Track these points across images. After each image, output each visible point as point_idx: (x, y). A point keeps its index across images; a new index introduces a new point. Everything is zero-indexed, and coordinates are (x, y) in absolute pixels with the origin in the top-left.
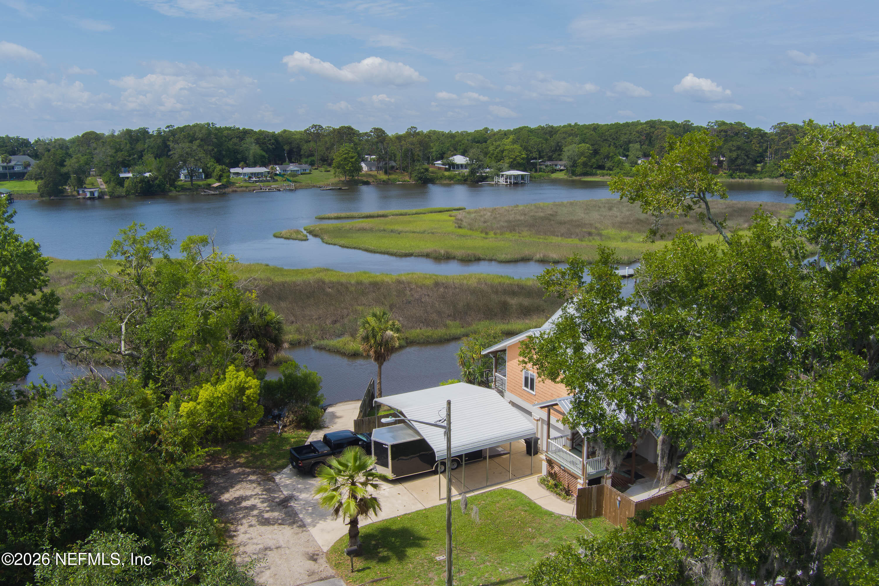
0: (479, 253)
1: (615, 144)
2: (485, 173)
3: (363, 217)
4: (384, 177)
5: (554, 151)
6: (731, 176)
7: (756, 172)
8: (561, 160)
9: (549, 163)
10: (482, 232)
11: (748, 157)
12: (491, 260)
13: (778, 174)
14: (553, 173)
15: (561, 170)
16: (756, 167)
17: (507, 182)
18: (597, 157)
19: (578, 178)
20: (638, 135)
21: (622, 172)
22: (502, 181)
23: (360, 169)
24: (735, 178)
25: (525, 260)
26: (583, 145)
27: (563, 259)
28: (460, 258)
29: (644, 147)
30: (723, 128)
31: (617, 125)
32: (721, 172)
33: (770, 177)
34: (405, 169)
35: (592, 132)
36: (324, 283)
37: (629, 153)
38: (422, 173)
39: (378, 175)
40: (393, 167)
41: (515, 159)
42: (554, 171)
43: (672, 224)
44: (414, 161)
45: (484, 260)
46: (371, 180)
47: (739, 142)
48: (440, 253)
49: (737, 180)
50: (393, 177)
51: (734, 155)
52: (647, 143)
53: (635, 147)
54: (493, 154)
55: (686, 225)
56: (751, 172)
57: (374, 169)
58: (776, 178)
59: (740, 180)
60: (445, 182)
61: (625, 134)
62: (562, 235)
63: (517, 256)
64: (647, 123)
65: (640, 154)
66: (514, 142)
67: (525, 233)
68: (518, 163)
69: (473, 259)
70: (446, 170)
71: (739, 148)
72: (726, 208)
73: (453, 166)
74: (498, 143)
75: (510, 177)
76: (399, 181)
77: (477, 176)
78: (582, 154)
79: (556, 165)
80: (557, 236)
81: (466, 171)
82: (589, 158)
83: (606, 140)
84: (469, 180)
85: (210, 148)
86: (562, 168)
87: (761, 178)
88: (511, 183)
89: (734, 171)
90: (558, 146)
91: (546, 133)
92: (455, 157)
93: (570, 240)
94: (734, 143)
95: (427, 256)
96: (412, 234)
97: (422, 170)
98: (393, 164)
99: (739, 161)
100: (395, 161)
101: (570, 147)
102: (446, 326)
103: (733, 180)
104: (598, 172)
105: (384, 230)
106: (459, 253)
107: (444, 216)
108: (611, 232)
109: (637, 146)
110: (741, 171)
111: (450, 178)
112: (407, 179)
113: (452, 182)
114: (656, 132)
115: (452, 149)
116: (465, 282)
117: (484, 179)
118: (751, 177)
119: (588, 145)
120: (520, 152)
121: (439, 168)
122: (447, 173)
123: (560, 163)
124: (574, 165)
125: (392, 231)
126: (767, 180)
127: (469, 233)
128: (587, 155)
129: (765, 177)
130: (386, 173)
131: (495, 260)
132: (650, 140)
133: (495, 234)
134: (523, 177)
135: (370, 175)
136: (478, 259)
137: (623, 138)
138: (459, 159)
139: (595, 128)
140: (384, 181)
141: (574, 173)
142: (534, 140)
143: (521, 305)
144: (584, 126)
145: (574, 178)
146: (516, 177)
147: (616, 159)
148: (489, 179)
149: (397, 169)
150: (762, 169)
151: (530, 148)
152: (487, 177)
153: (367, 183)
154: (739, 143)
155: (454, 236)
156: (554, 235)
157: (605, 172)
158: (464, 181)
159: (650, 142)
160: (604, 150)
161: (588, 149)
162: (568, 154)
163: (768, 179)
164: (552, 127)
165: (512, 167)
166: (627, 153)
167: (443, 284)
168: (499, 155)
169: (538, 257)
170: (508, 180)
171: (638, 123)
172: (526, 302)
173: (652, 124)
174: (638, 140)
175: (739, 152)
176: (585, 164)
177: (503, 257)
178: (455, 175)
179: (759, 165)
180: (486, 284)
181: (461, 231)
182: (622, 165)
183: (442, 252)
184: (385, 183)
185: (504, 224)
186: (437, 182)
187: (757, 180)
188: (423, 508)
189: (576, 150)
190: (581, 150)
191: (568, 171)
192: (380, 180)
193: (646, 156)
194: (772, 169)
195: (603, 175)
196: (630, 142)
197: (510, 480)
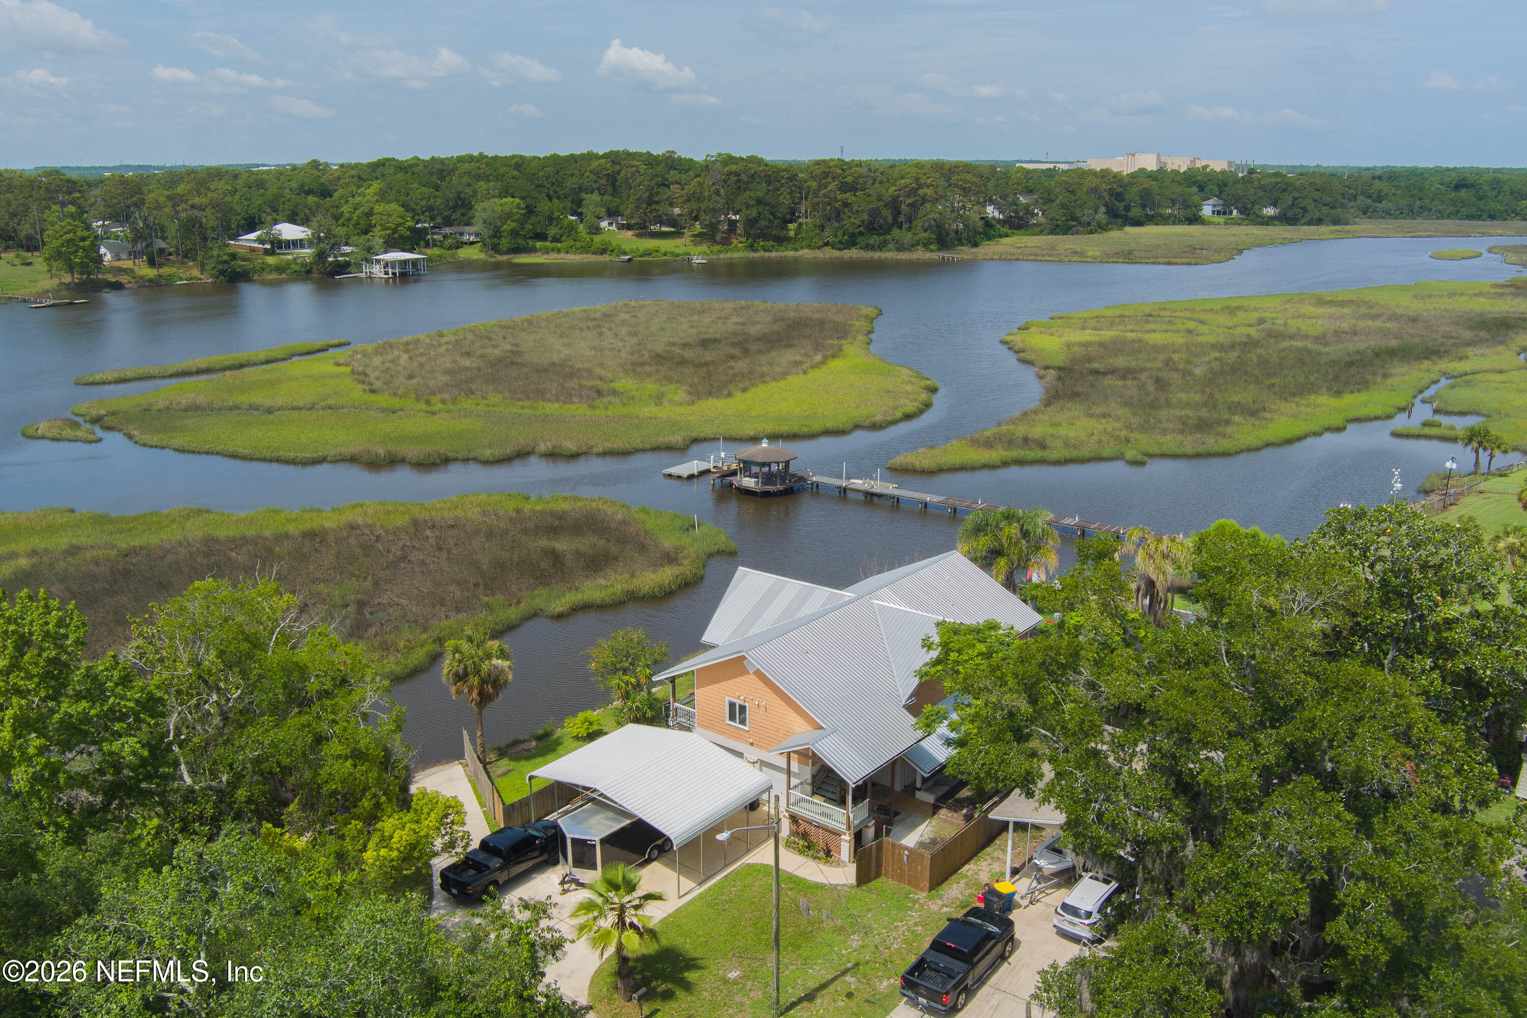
0: (444, 448)
1: (555, 192)
2: (343, 255)
3: (171, 376)
4: (149, 272)
5: (455, 208)
6: (751, 248)
7: (788, 239)
8: (468, 224)
9: (447, 230)
10: (418, 399)
11: (775, 217)
12: (466, 460)
13: (821, 243)
14: (457, 248)
15: (472, 243)
16: (788, 230)
17: (387, 273)
18: (533, 219)
19: (504, 258)
20: (593, 177)
21: (578, 244)
22: (377, 271)
23: (100, 258)
24: (758, 251)
25: (522, 455)
26: (509, 199)
27: (584, 449)
28: (415, 460)
29: (606, 197)
30: (733, 168)
31: (555, 157)
32: (735, 241)
33: (809, 247)
34: (187, 255)
35: (515, 173)
36: (217, 541)
37: (584, 211)
38: (226, 262)
39: (136, 269)
40: (162, 251)
41: (395, 231)
42: (460, 245)
43: (713, 362)
44: (205, 239)
45: (455, 460)
46: (124, 279)
47: (760, 190)
48: (377, 455)
49: (761, 254)
50: (166, 271)
51: (753, 213)
52: (610, 190)
53: (591, 199)
54: (349, 220)
55: (732, 363)
56: (781, 240)
57: (124, 256)
58: (819, 248)
59: (767, 254)
60: (271, 277)
61: (572, 175)
62: (557, 399)
63: (509, 451)
64: (605, 156)
65: (602, 211)
66: (383, 196)
67: (494, 398)
68: (402, 237)
69: (438, 461)
70: (267, 252)
71: (759, 201)
72: (775, 322)
73: (278, 245)
74: (358, 199)
75: (393, 264)
76: (181, 279)
77: (331, 263)
78: (509, 216)
79: (462, 234)
80: (549, 400)
81: (307, 253)
82: (522, 222)
83: (541, 186)
84: (314, 270)
86: (472, 238)
87: (796, 250)
88: (394, 274)
89: (756, 237)
90: (459, 198)
91: (431, 174)
92: (278, 227)
93: (573, 407)
94: (752, 194)
95: (353, 460)
96: (295, 414)
97: (226, 258)
98: (162, 244)
99: (763, 223)
100: (164, 239)
101: (486, 204)
102: (488, 607)
103: (753, 255)
104: (539, 244)
105: (237, 407)
106: (413, 451)
107: (323, 365)
108: (625, 383)
109: (595, 197)
110: (765, 237)
111: (280, 269)
112: (196, 273)
113: (284, 276)
114: (623, 173)
115: (268, 210)
116: (460, 513)
117: (343, 268)
118: (781, 248)
119: (517, 200)
120: (402, 217)
121: (253, 250)
122: (271, 260)
123: (467, 229)
124: (497, 233)
125: (253, 407)
126: (806, 253)
127: (396, 402)
128: (516, 217)
129: (802, 248)
130: (152, 263)
131: (475, 459)
132: (614, 185)
133: (443, 402)
134: (415, 263)
135: (120, 270)
136: (446, 461)
137: (571, 183)
138: (288, 231)
139: (519, 163)
140: (151, 280)
141: (495, 248)
142: (418, 191)
143: (579, 554)
144: (496, 158)
145: (500, 258)
146: (404, 263)
147: (565, 223)
148: (352, 269)
149: (170, 254)
150: (796, 235)
151: (413, 205)
152: (347, 265)
153: (117, 286)
154: (759, 194)
155: (372, 413)
156: (544, 400)
157: (548, 244)
158: (305, 273)
159: (615, 190)
160: (544, 206)
161: (518, 208)
162: (484, 216)
163: (806, 251)
164: (442, 162)
165: (391, 244)
166: (580, 210)
167: (425, 521)
168: (362, 222)
169: (542, 447)
170: (390, 271)
171: (590, 157)
172: (581, 545)
173: (614, 158)
174: (595, 186)
175: (761, 208)
176: (514, 233)
177: (487, 453)
178: (288, 263)
179: (791, 226)
180: (496, 515)
181: (383, 400)
182: (577, 232)
183: (381, 452)
184: (155, 285)
185: (446, 379)
186: (256, 277)
187: (791, 254)
188: (665, 915)
189: (498, 209)
190: (507, 209)
191: (484, 244)
192: (141, 278)
193: (612, 214)
194: (812, 234)
195: (547, 251)
196: (581, 189)
197: (748, 851)
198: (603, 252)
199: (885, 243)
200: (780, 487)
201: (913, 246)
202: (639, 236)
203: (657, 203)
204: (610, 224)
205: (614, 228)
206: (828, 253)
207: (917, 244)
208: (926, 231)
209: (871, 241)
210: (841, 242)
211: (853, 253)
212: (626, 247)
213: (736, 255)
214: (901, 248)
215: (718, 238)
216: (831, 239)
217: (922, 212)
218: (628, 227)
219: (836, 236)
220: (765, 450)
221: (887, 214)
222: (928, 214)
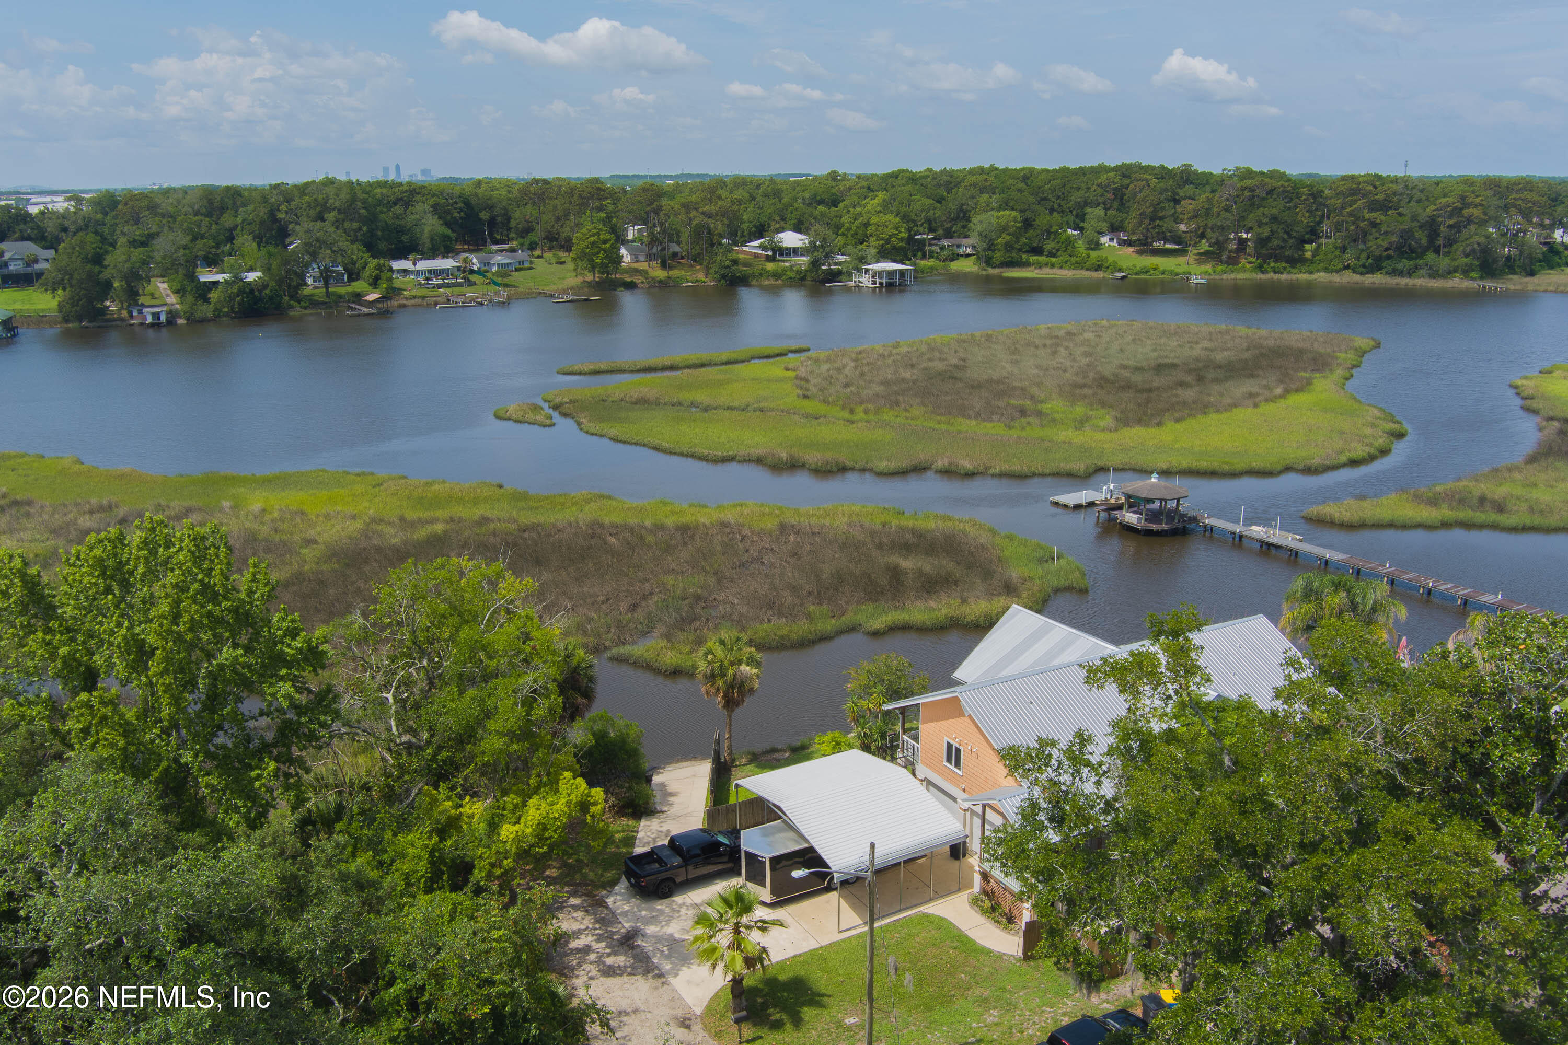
0: (844, 457)
1: (1060, 206)
2: (836, 264)
3: (639, 371)
4: (660, 274)
5: (955, 220)
6: (1260, 269)
7: (1303, 261)
8: (966, 237)
9: (945, 242)
10: (843, 408)
11: (1290, 236)
12: (863, 470)
13: (1341, 266)
14: (952, 260)
15: (968, 256)
16: (1304, 251)
17: (874, 283)
18: (1030, 233)
19: (996, 271)
20: (1100, 190)
21: (1073, 260)
22: (866, 281)
23: (619, 259)
24: (1267, 272)
25: (919, 469)
26: (1007, 212)
27: (981, 468)
28: (813, 466)
29: (1112, 212)
30: (1248, 183)
31: (1064, 170)
32: (1243, 261)
33: (1326, 270)
34: (697, 259)
35: (1022, 185)
36: (602, 526)
37: (1086, 225)
38: (728, 267)
39: (650, 270)
40: (675, 255)
41: (888, 241)
42: (955, 257)
43: (1158, 388)
44: (712, 245)
45: (852, 469)
46: (638, 279)
47: (1275, 207)
48: (780, 459)
49: (1271, 276)
50: (675, 273)
51: (1266, 232)
52: (1116, 204)
53: (1095, 214)
54: (849, 229)
55: (1180, 391)
56: (1295, 262)
57: (642, 258)
58: (1337, 272)
59: (1276, 276)
60: (767, 283)
61: (1078, 189)
62: (977, 416)
63: (905, 464)
64: (1116, 169)
65: (1104, 226)
66: (885, 207)
67: (917, 411)
68: (894, 248)
69: (834, 469)
70: (768, 259)
71: (1274, 219)
72: (1248, 349)
73: (779, 252)
74: (858, 209)
75: (879, 274)
76: (687, 281)
77: (824, 271)
78: (1004, 229)
79: (959, 246)
80: (969, 417)
81: (803, 261)
82: (1017, 236)
83: (1045, 199)
84: (808, 278)
85: (355, 225)
86: (969, 251)
87: (1311, 273)
88: (881, 284)
89: (1266, 258)
90: (961, 210)
91: (939, 185)
92: (781, 235)
93: (989, 425)
94: (1266, 211)
95: (759, 461)
96: (727, 413)
97: (728, 263)
98: (675, 248)
99: (1275, 242)
100: (678, 243)
101: (983, 217)
102: (809, 617)
103: (1263, 277)
104: (1033, 258)
105: (680, 404)
106: (813, 457)
107: (774, 369)
108: (1055, 405)
109: (1100, 211)
110: (1277, 259)
111: (776, 275)
112: (701, 276)
113: (780, 282)
114: (1132, 186)
115: (777, 219)
116: (827, 522)
117: (834, 276)
118: (1294, 271)
119: (1014, 213)
120: (897, 228)
121: (756, 256)
122: (770, 266)
123: (964, 241)
124: (991, 247)
125: (692, 404)
126: (1321, 277)
127: (822, 409)
128: (1012, 230)
129: (1318, 271)
130: (664, 265)
131: (871, 470)
132: (1122, 199)
133: (866, 412)
134: (902, 273)
135: (637, 271)
136: (843, 469)
137: (1076, 197)
138: (790, 239)
139: (1027, 176)
140: (661, 281)
141: (989, 262)
142: (921, 202)
143: (921, 573)
144: (1006, 170)
145: (991, 271)
146: (891, 273)
147: (1063, 237)
148: (843, 278)
149: (682, 258)
150: (1314, 256)
151: (913, 216)
152: (839, 273)
153: (631, 286)
154: (1275, 211)
155: (796, 417)
156: (964, 416)
157: (1042, 259)
158: (799, 280)
159: (1122, 204)
160: (1043, 220)
161: (1015, 221)
162: (980, 228)
163: (1322, 274)
164: (951, 174)
165: (883, 254)
166: (1082, 225)
167: (793, 526)
168: (860, 232)
169: (941, 463)
170: (878, 280)
171: (1102, 169)
172: (928, 565)
173: (1126, 172)
174: (1101, 200)
175: (1275, 227)
176: (1008, 247)
177: (883, 465)
178: (785, 270)
179: (1307, 247)
180: (861, 526)
181: (810, 406)
182: (1074, 247)
183: (784, 456)
184: (663, 285)
185: (879, 389)
186: (754, 282)
187: (1304, 277)
188: (818, 946)
189: (994, 221)
190: (1003, 221)
191: (978, 258)
192: (653, 278)
193: (1114, 229)
194: (1330, 256)
195: (1040, 266)
196: (1086, 203)
197: (931, 900)
198: (1098, 268)
199: (1417, 267)
200: (1164, 526)
201: (1449, 273)
202: (1140, 253)
203: (1161, 218)
204: (1111, 240)
205: (1115, 244)
206: (1349, 278)
207: (1455, 271)
208: (1467, 256)
209: (1400, 266)
210: (1364, 266)
211: (1377, 279)
212: (1124, 264)
213: (1241, 276)
214: (1434, 274)
215: (1224, 257)
216: (1352, 262)
217: (1465, 233)
218: (1129, 243)
219: (1358, 259)
220: (1153, 485)
221: (1422, 237)
222: (1473, 237)
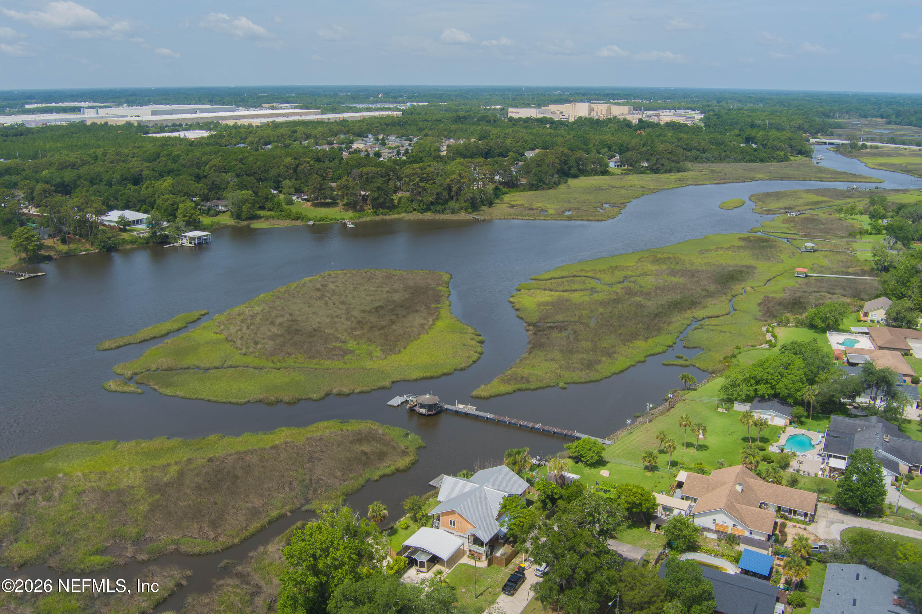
1: (265, 177)
5: (211, 189)
6: (376, 214)
7: (394, 207)
8: (221, 200)
9: (209, 204)
10: (267, 360)
13: (412, 210)
14: (217, 215)
15: (224, 212)
17: (191, 244)
19: (244, 223)
20: (285, 169)
21: (283, 213)
22: (186, 242)
24: (379, 215)
26: (245, 191)
29: (293, 181)
30: (364, 170)
32: (367, 209)
33: (406, 212)
34: (82, 236)
37: (281, 188)
38: (106, 242)
39: (56, 246)
41: (191, 217)
42: (218, 213)
43: (385, 326)
46: (52, 253)
47: (379, 182)
48: (271, 400)
49: (382, 217)
52: (295, 176)
53: (287, 183)
55: (394, 327)
56: (391, 208)
57: (46, 237)
58: (411, 213)
59: (384, 217)
60: (128, 247)
61: (273, 167)
62: (327, 357)
65: (293, 190)
67: (301, 358)
68: (194, 220)
70: (122, 229)
71: (379, 189)
73: (126, 224)
75: (194, 239)
76: (82, 251)
77: (158, 237)
78: (246, 201)
79: (217, 206)
80: (325, 359)
81: (145, 228)
82: (253, 204)
84: (150, 241)
86: (224, 209)
87: (399, 213)
88: (195, 244)
89: (378, 206)
90: (214, 184)
92: (122, 212)
93: (336, 363)
94: (375, 185)
96: (218, 372)
99: (381, 200)
101: (232, 193)
103: (377, 218)
104: (261, 213)
105: (190, 368)
107: (207, 333)
108: (353, 345)
109: (288, 181)
110: (382, 206)
111: (131, 241)
112: (88, 246)
113: (135, 246)
114: (301, 167)
117: (165, 239)
118: (391, 213)
119: (249, 191)
120: (194, 209)
121: (112, 228)
122: (125, 236)
123: (220, 202)
124: (239, 209)
125: (197, 368)
126: (404, 216)
127: (259, 362)
128: (250, 201)
129: (402, 213)
130: (63, 241)
132: (296, 172)
133: (279, 361)
134: (205, 237)
137: (273, 172)
140: (66, 253)
141: (239, 217)
142: (194, 186)
143: (373, 452)
145: (242, 223)
146: (200, 238)
148: (171, 240)
149: (71, 235)
150: (398, 204)
151: (191, 193)
153: (49, 259)
154: (379, 185)
155: (252, 370)
156: (322, 358)
157: (267, 213)
158: (145, 247)
159: (298, 176)
161: (252, 196)
163: (404, 214)
165: (191, 226)
168: (170, 209)
170: (193, 242)
172: (372, 448)
173: (295, 156)
174: (287, 174)
175: (380, 193)
176: (250, 210)
178: (135, 237)
179: (395, 199)
181: (252, 360)
184: (68, 256)
185: (272, 343)
186: (121, 248)
187: (396, 216)
189: (241, 197)
190: (245, 197)
191: (232, 213)
192: (60, 252)
193: (298, 191)
194: (407, 205)
195: (267, 218)
196: (279, 175)
197: (460, 560)
198: (298, 218)
199: (445, 209)
200: (435, 411)
201: (459, 210)
202: (315, 205)
203: (325, 189)
204: (298, 198)
205: (300, 200)
206: (416, 216)
207: (461, 209)
208: (465, 202)
209: (438, 209)
210: (422, 209)
211: (428, 216)
212: (310, 216)
213: (368, 219)
214: (453, 212)
215: (358, 208)
216: (417, 207)
217: (463, 192)
218: (307, 200)
219: (419, 206)
220: (428, 399)
221: (445, 194)
222: (467, 194)
